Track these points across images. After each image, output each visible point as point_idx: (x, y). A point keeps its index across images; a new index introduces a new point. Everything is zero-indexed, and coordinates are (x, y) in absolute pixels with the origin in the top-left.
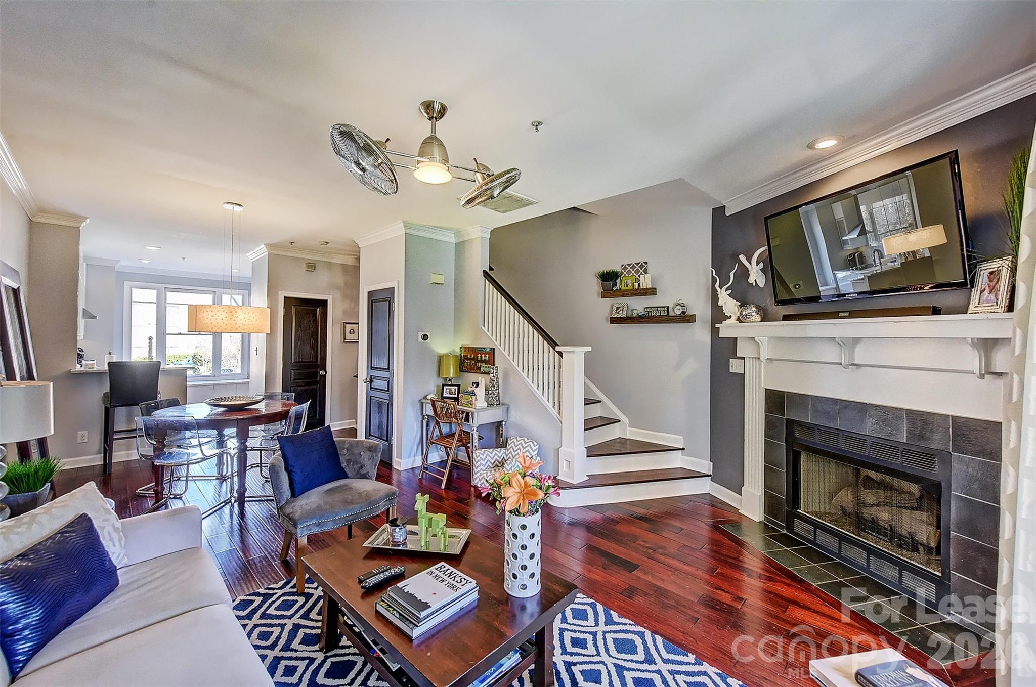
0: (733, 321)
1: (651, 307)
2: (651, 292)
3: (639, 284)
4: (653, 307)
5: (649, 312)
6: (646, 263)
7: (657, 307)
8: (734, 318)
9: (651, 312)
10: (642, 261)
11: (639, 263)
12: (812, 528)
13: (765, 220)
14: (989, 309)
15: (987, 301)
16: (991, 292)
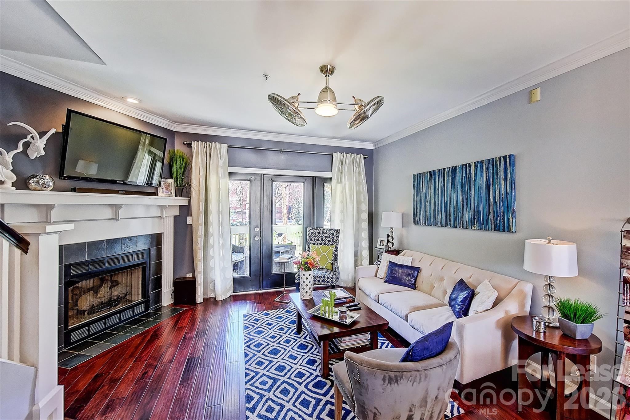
12: (86, 328)
13: (70, 112)
14: (169, 195)
15: (166, 192)
16: (167, 190)
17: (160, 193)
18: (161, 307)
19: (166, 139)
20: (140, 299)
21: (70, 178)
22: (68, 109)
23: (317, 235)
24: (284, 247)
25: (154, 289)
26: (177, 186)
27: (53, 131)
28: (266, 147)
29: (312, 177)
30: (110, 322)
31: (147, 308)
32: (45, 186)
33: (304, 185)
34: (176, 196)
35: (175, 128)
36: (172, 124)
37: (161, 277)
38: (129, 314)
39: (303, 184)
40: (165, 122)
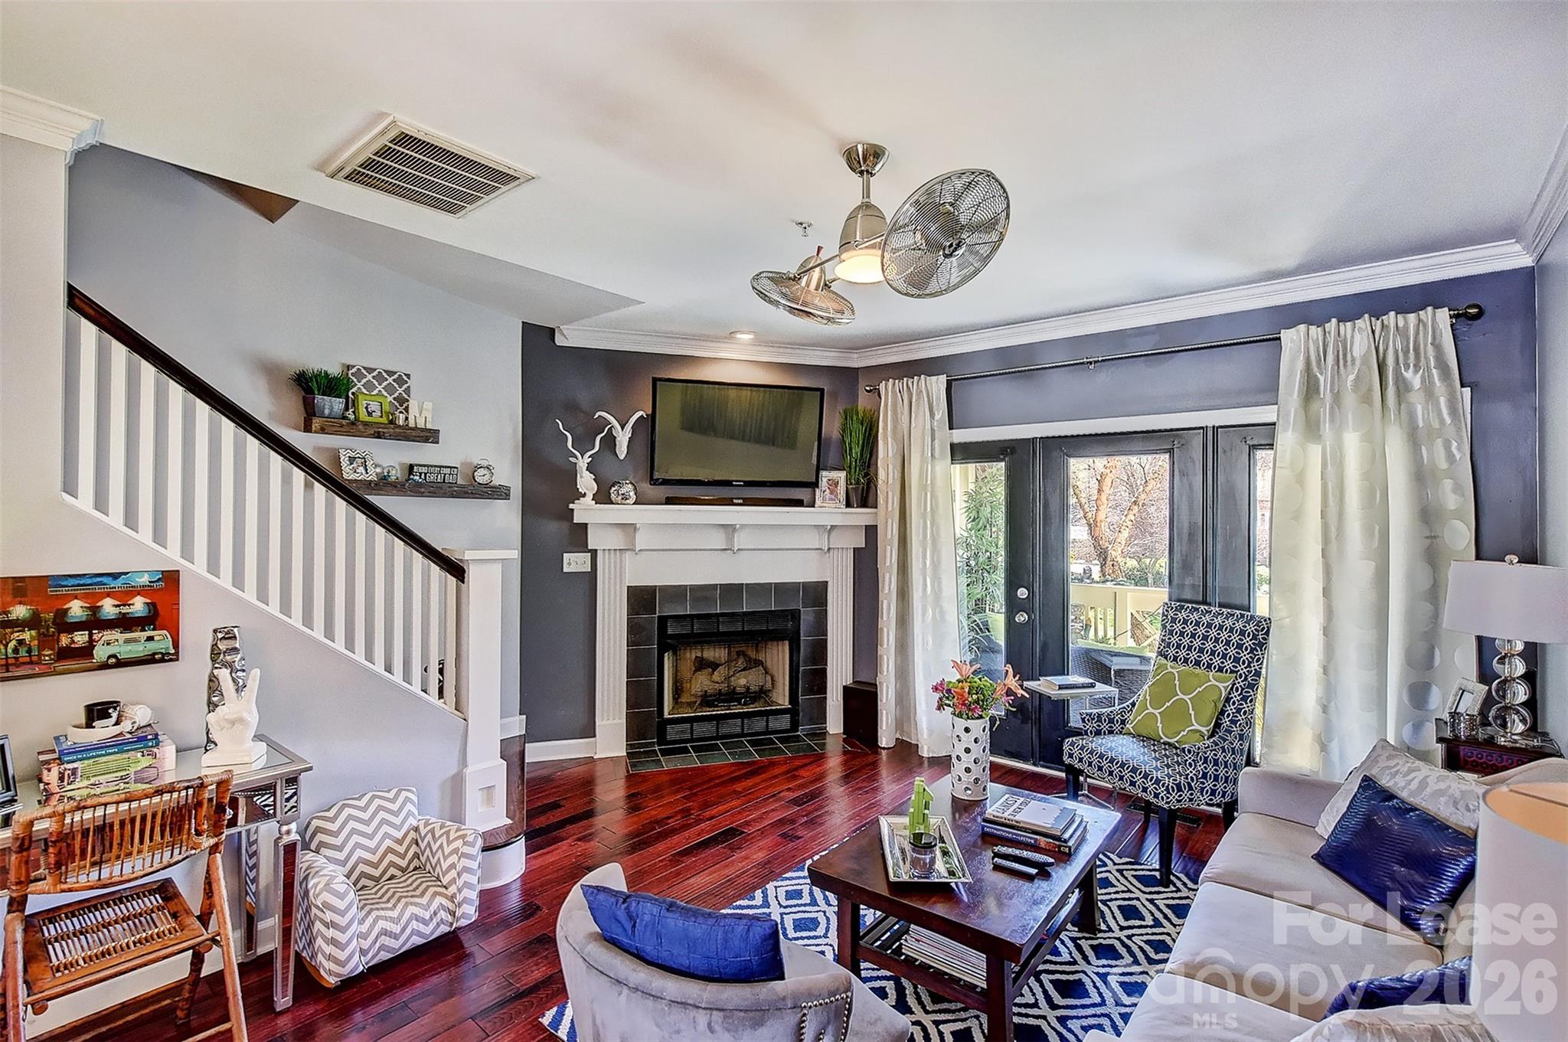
0: (588, 500)
1: (428, 466)
2: (429, 436)
3: (407, 419)
4: (431, 466)
5: (421, 474)
6: (408, 376)
7: (441, 467)
8: (590, 496)
9: (425, 474)
10: (400, 368)
11: (396, 373)
12: (688, 726)
13: (655, 380)
14: (834, 505)
15: (831, 499)
16: (831, 493)
17: (818, 502)
18: (825, 733)
19: (822, 391)
20: (787, 705)
21: (666, 482)
22: (653, 378)
23: (1190, 629)
24: (1138, 659)
25: (811, 691)
26: (851, 484)
27: (640, 413)
28: (1047, 360)
29: (1202, 428)
30: (725, 729)
31: (795, 725)
32: (625, 498)
33: (1172, 457)
34: (848, 505)
35: (856, 361)
36: (846, 355)
37: (824, 672)
38: (759, 725)
39: (1167, 456)
40: (832, 354)
